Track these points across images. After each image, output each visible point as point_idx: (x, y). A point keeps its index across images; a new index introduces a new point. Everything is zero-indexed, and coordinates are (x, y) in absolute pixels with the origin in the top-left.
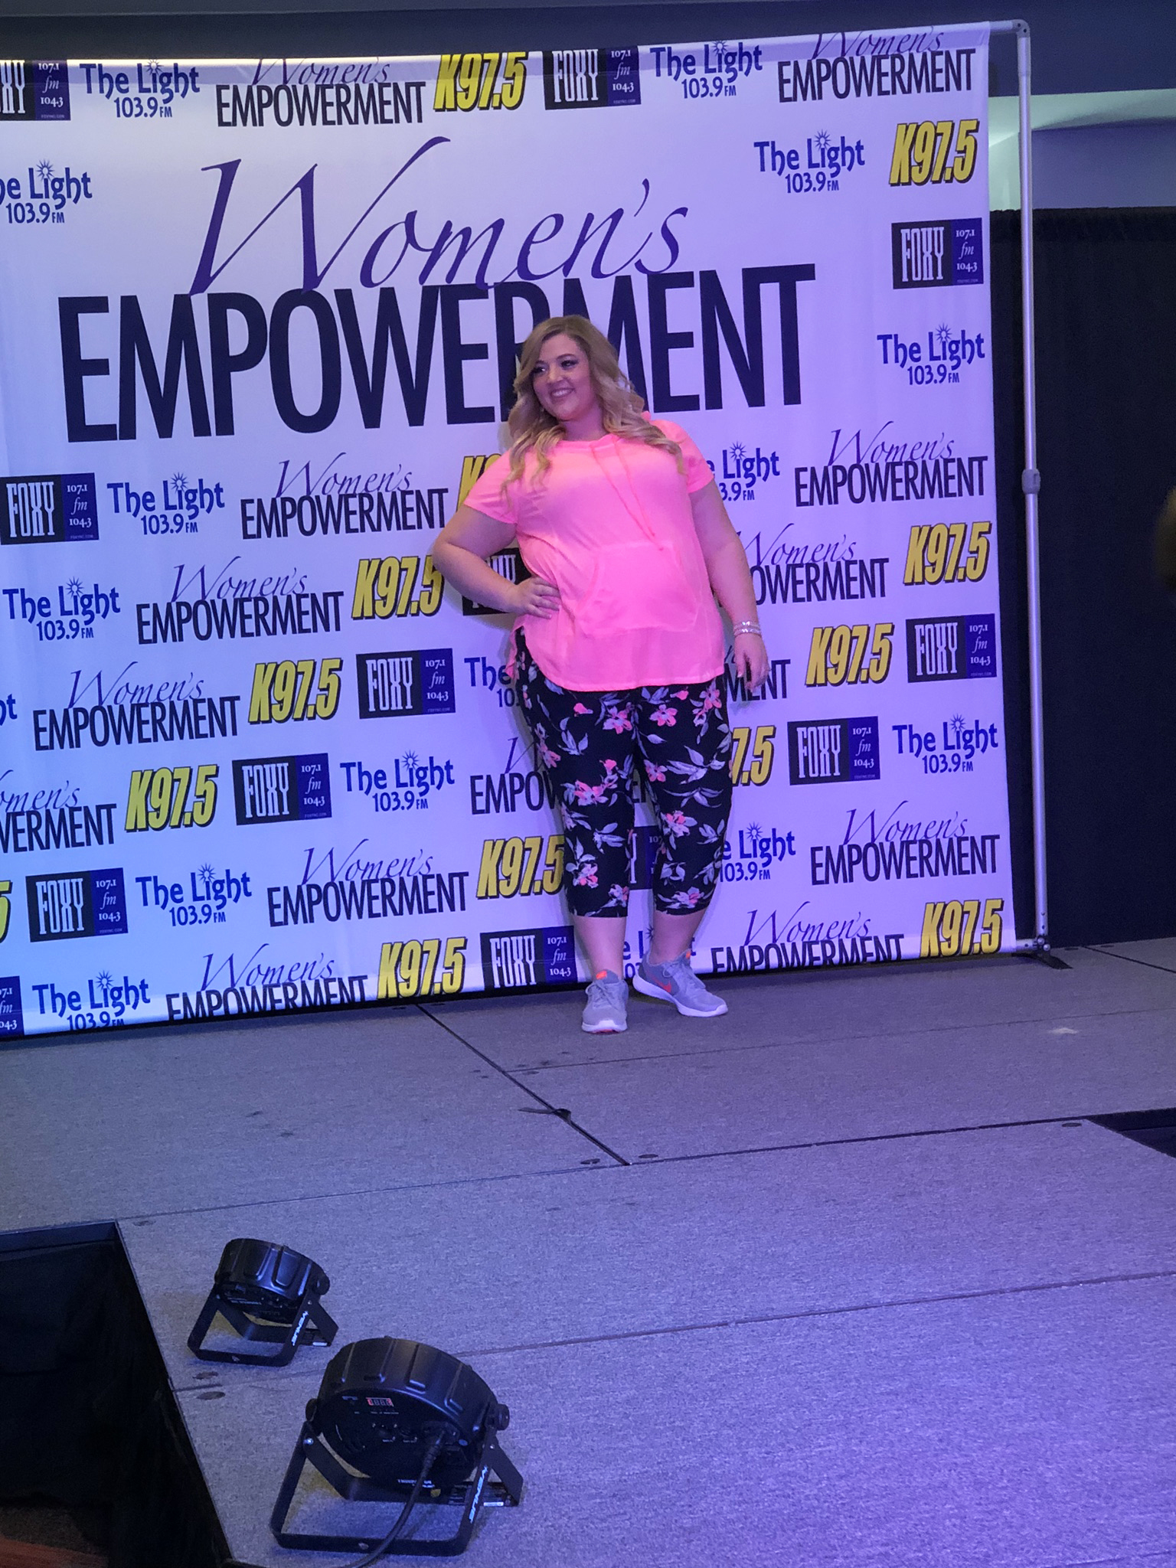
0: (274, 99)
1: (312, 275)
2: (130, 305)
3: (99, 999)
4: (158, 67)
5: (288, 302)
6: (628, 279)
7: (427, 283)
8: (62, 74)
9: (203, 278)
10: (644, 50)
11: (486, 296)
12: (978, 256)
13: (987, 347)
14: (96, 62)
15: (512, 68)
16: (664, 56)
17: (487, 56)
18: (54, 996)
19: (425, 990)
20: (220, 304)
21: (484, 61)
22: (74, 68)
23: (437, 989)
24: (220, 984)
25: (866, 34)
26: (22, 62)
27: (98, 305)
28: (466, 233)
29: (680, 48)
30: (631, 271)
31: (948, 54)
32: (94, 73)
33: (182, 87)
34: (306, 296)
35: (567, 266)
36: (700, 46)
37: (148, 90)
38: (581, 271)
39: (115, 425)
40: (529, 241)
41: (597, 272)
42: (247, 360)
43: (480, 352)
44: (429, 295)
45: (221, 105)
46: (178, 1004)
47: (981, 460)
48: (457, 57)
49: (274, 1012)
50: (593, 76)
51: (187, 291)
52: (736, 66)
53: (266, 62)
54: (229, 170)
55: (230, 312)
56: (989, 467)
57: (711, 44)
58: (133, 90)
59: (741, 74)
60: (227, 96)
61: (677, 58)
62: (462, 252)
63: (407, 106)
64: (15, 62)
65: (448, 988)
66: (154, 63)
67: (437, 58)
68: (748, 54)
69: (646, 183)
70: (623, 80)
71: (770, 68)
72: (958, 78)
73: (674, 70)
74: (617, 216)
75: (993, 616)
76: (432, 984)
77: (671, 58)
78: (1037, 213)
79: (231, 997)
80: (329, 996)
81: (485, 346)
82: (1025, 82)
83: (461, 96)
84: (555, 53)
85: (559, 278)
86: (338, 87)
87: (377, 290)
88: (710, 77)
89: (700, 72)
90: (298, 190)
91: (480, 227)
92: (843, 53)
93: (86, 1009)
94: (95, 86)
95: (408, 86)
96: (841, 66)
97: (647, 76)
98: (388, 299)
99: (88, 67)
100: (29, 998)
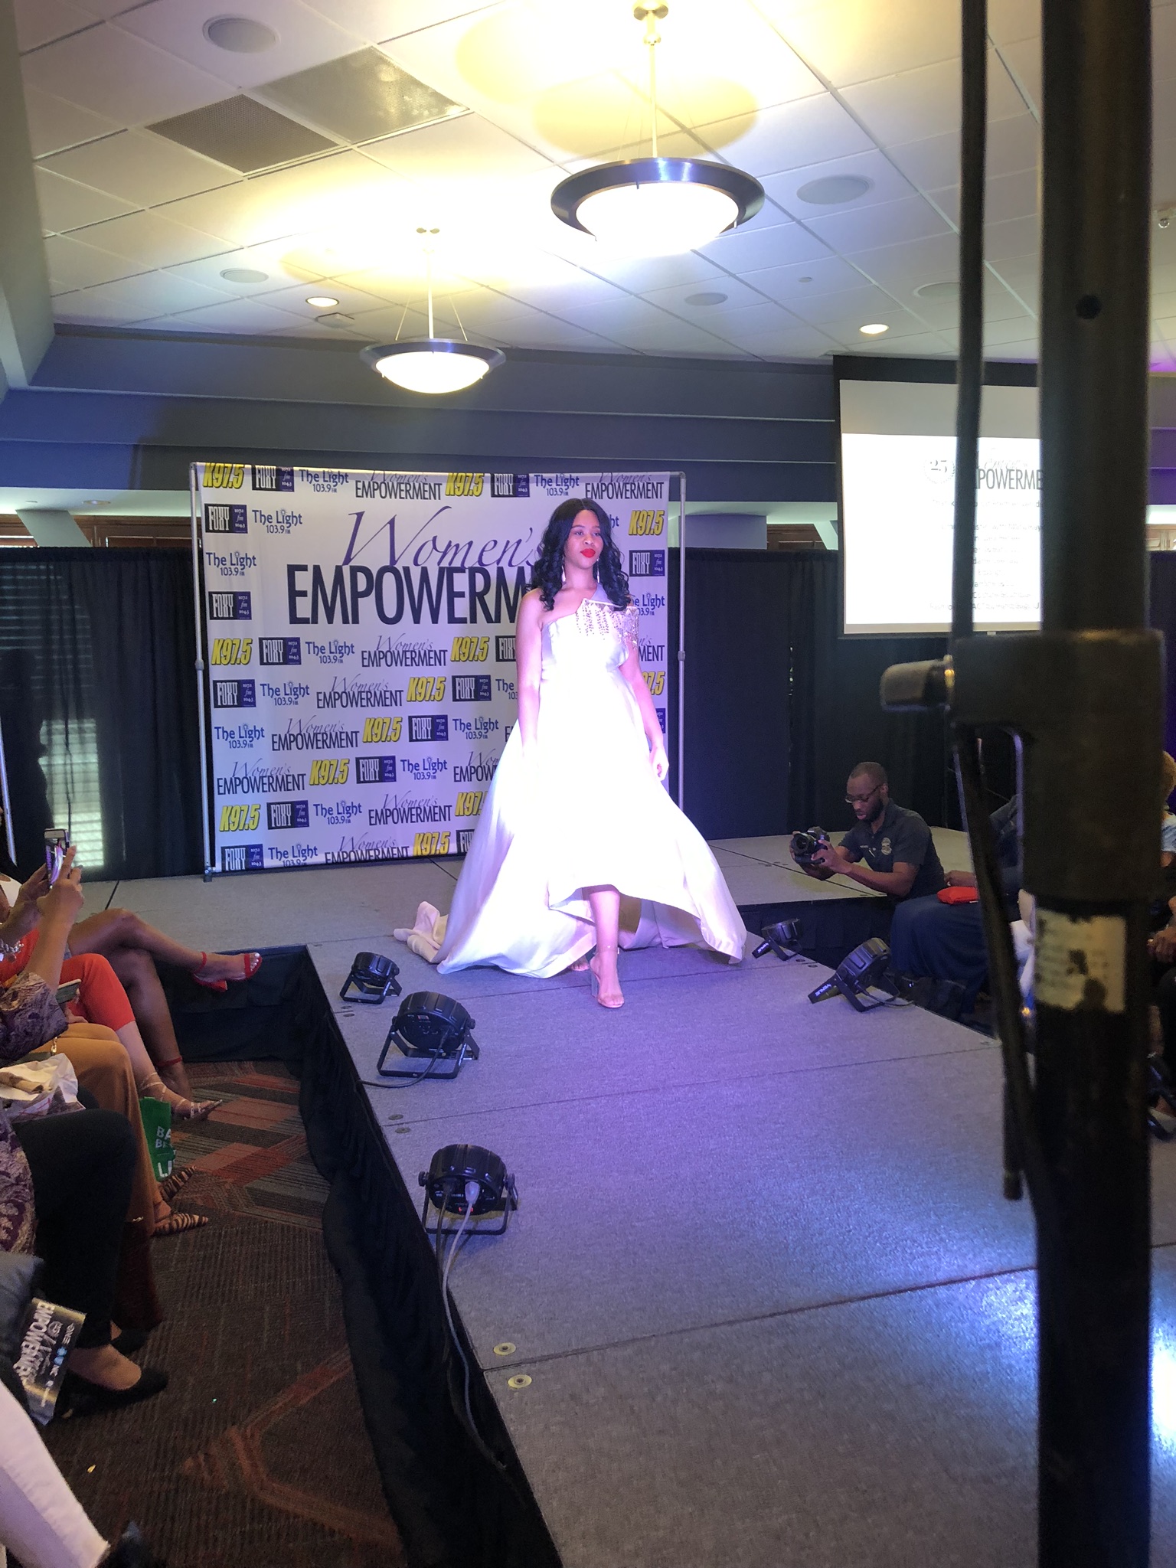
0: (379, 487)
1: (393, 560)
2: (317, 569)
3: (296, 854)
4: (332, 472)
5: (383, 571)
6: (523, 567)
7: (441, 565)
8: (291, 473)
9: (348, 560)
10: (531, 475)
11: (464, 572)
12: (663, 565)
13: (666, 602)
14: (306, 469)
15: (478, 480)
16: (540, 478)
17: (468, 474)
18: (277, 852)
19: (433, 852)
20: (354, 570)
21: (467, 476)
22: (296, 471)
23: (438, 852)
24: (348, 849)
25: (621, 474)
26: (275, 467)
27: (304, 568)
28: (457, 546)
29: (545, 475)
30: (524, 565)
31: (653, 484)
32: (305, 473)
33: (341, 480)
34: (391, 568)
35: (498, 562)
36: (554, 475)
37: (327, 481)
38: (504, 564)
39: (309, 619)
40: (483, 550)
41: (510, 565)
42: (366, 594)
43: (461, 595)
44: (441, 570)
45: (357, 489)
46: (330, 857)
47: (662, 647)
48: (455, 474)
49: (370, 861)
50: (511, 485)
51: (341, 564)
52: (568, 484)
53: (377, 472)
54: (360, 515)
55: (358, 573)
56: (665, 650)
57: (559, 474)
58: (321, 481)
59: (570, 487)
60: (360, 485)
61: (545, 480)
62: (455, 554)
63: (434, 494)
64: (272, 467)
65: (442, 852)
66: (330, 470)
67: (447, 474)
68: (573, 479)
69: (531, 529)
70: (523, 487)
71: (582, 486)
72: (657, 494)
73: (544, 484)
74: (519, 542)
75: (665, 709)
76: (436, 850)
77: (542, 479)
78: (686, 548)
79: (352, 854)
80: (393, 854)
81: (464, 593)
82: (683, 497)
83: (457, 490)
84: (495, 475)
85: (495, 565)
86: (406, 484)
87: (419, 569)
88: (558, 488)
89: (554, 485)
90: (389, 525)
91: (463, 543)
92: (612, 481)
93: (291, 858)
94: (305, 479)
95: (435, 484)
96: (610, 486)
97: (532, 486)
98: (424, 571)
99: (302, 471)
100: (266, 852)
